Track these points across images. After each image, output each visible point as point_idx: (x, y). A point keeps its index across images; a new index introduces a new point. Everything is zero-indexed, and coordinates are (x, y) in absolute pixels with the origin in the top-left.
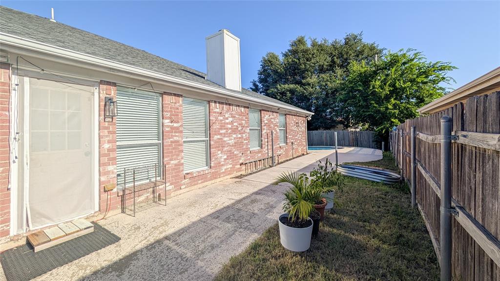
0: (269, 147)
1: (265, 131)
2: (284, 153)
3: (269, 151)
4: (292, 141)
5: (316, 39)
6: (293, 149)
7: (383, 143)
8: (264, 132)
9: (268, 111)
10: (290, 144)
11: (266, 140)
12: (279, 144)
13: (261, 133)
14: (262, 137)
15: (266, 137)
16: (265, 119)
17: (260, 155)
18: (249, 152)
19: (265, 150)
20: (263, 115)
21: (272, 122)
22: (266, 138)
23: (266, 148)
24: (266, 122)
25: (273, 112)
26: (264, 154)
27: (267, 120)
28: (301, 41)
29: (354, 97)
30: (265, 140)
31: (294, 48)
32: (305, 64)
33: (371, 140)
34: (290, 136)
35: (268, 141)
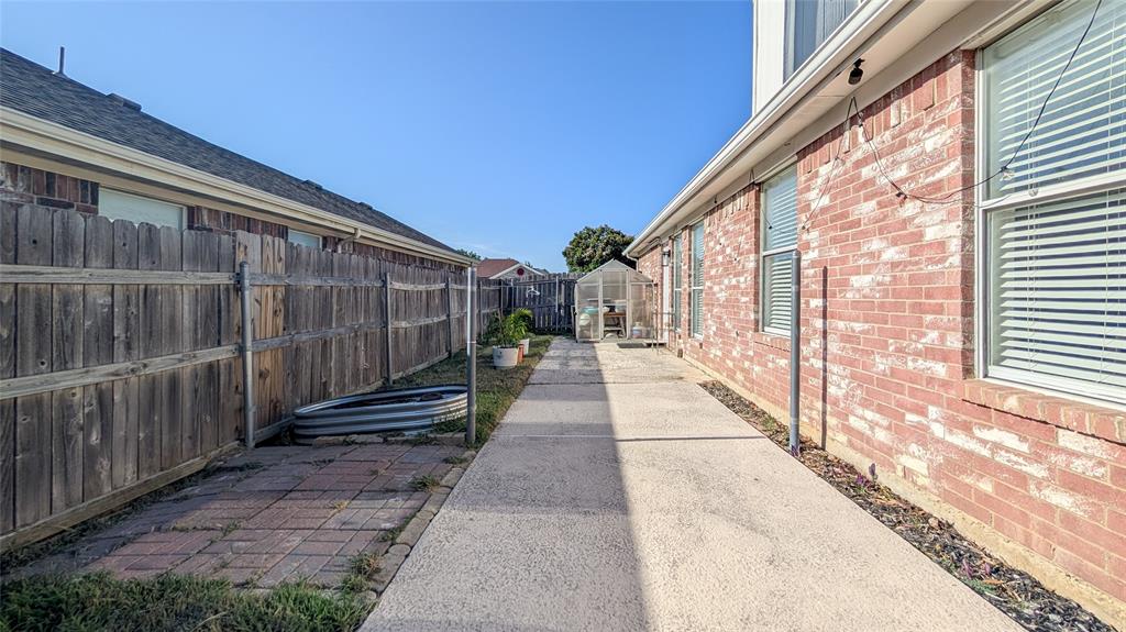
35: (825, 307)
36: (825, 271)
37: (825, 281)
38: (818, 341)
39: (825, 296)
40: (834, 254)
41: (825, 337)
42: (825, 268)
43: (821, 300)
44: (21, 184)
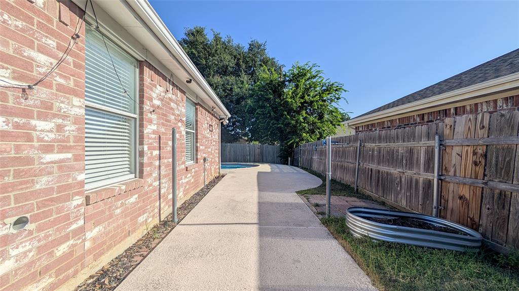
0: (163, 173)
1: (154, 127)
2: (192, 181)
3: (163, 181)
4: (204, 155)
5: (219, 34)
6: (205, 170)
7: (289, 158)
8: (149, 129)
9: (165, 78)
10: (202, 161)
11: (156, 152)
12: (184, 163)
13: (141, 132)
14: (141, 143)
15: (156, 145)
16: (154, 95)
17: (133, 199)
18: (78, 200)
19: (151, 181)
20: (147, 80)
21: (172, 109)
22: (154, 149)
23: (155, 174)
24: (157, 102)
25: (174, 85)
26: (147, 193)
27: (162, 100)
28: (199, 32)
29: (263, 107)
30: (150, 153)
31: (192, 38)
32: (206, 59)
33: (275, 156)
34: (201, 147)
35: (160, 154)
36: (160, 137)
37: (160, 142)
38: (157, 172)
39: (160, 149)
40: (163, 130)
41: (160, 169)
42: (160, 136)
43: (158, 151)
44: (509, 104)
